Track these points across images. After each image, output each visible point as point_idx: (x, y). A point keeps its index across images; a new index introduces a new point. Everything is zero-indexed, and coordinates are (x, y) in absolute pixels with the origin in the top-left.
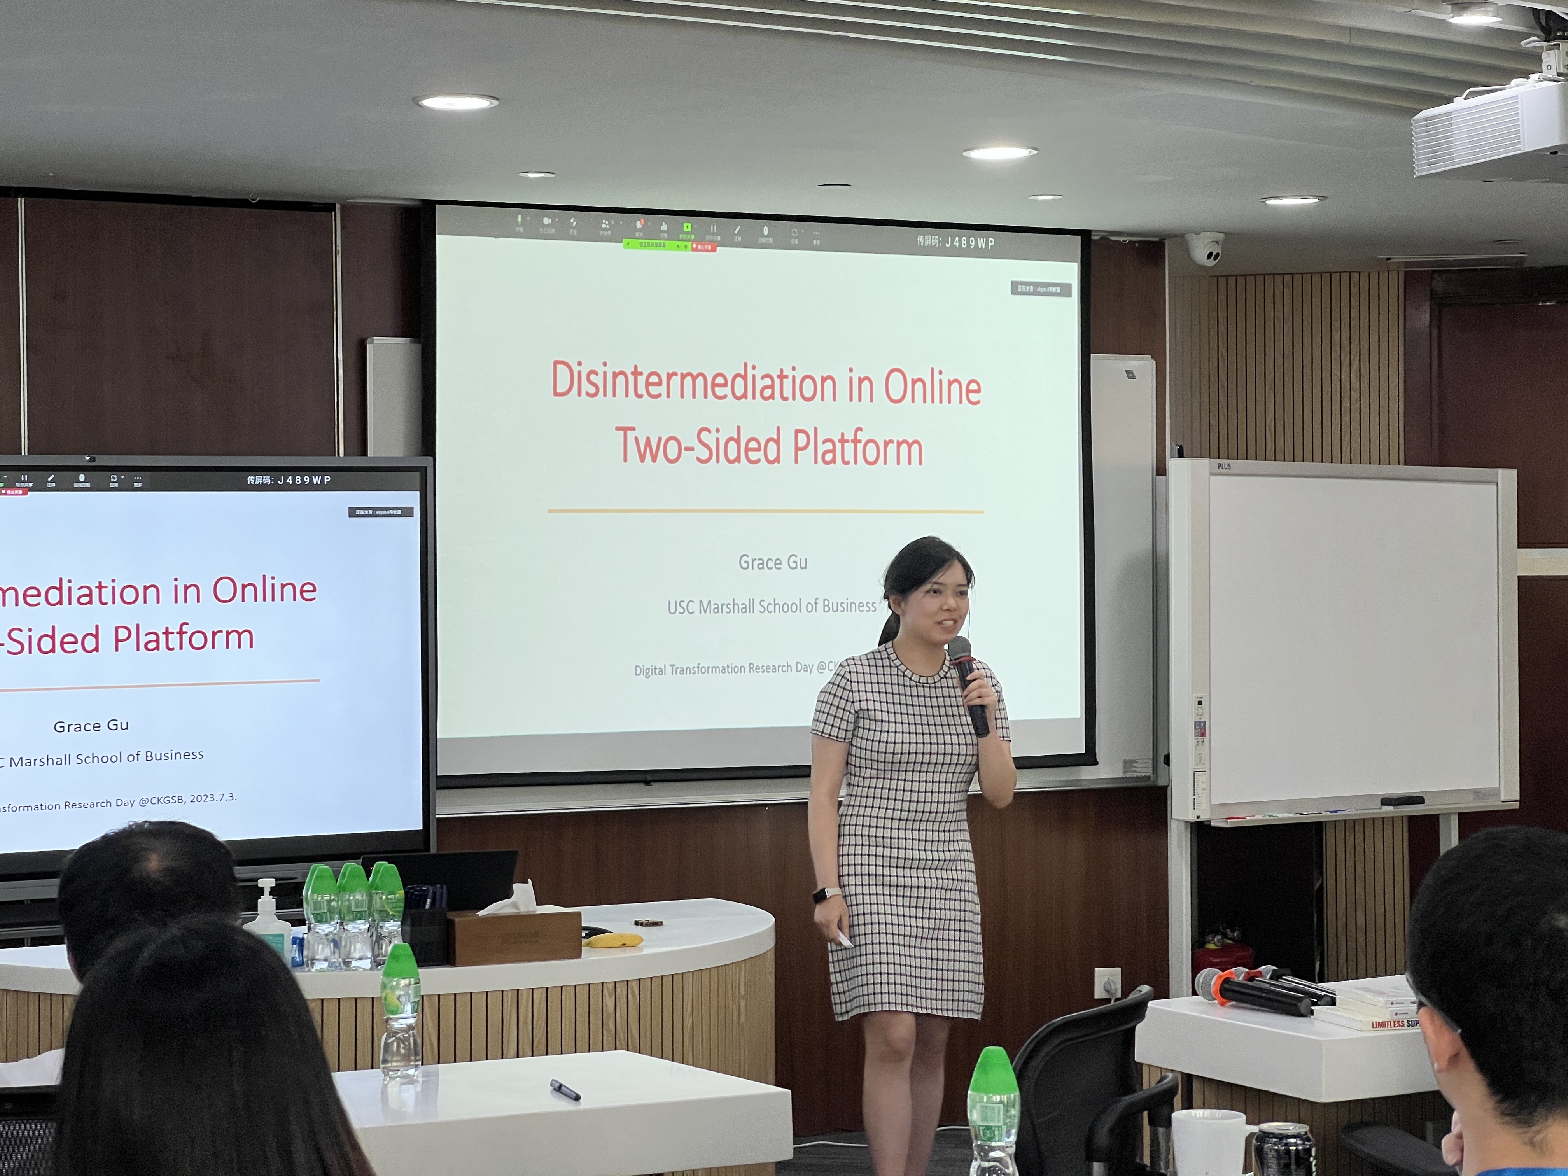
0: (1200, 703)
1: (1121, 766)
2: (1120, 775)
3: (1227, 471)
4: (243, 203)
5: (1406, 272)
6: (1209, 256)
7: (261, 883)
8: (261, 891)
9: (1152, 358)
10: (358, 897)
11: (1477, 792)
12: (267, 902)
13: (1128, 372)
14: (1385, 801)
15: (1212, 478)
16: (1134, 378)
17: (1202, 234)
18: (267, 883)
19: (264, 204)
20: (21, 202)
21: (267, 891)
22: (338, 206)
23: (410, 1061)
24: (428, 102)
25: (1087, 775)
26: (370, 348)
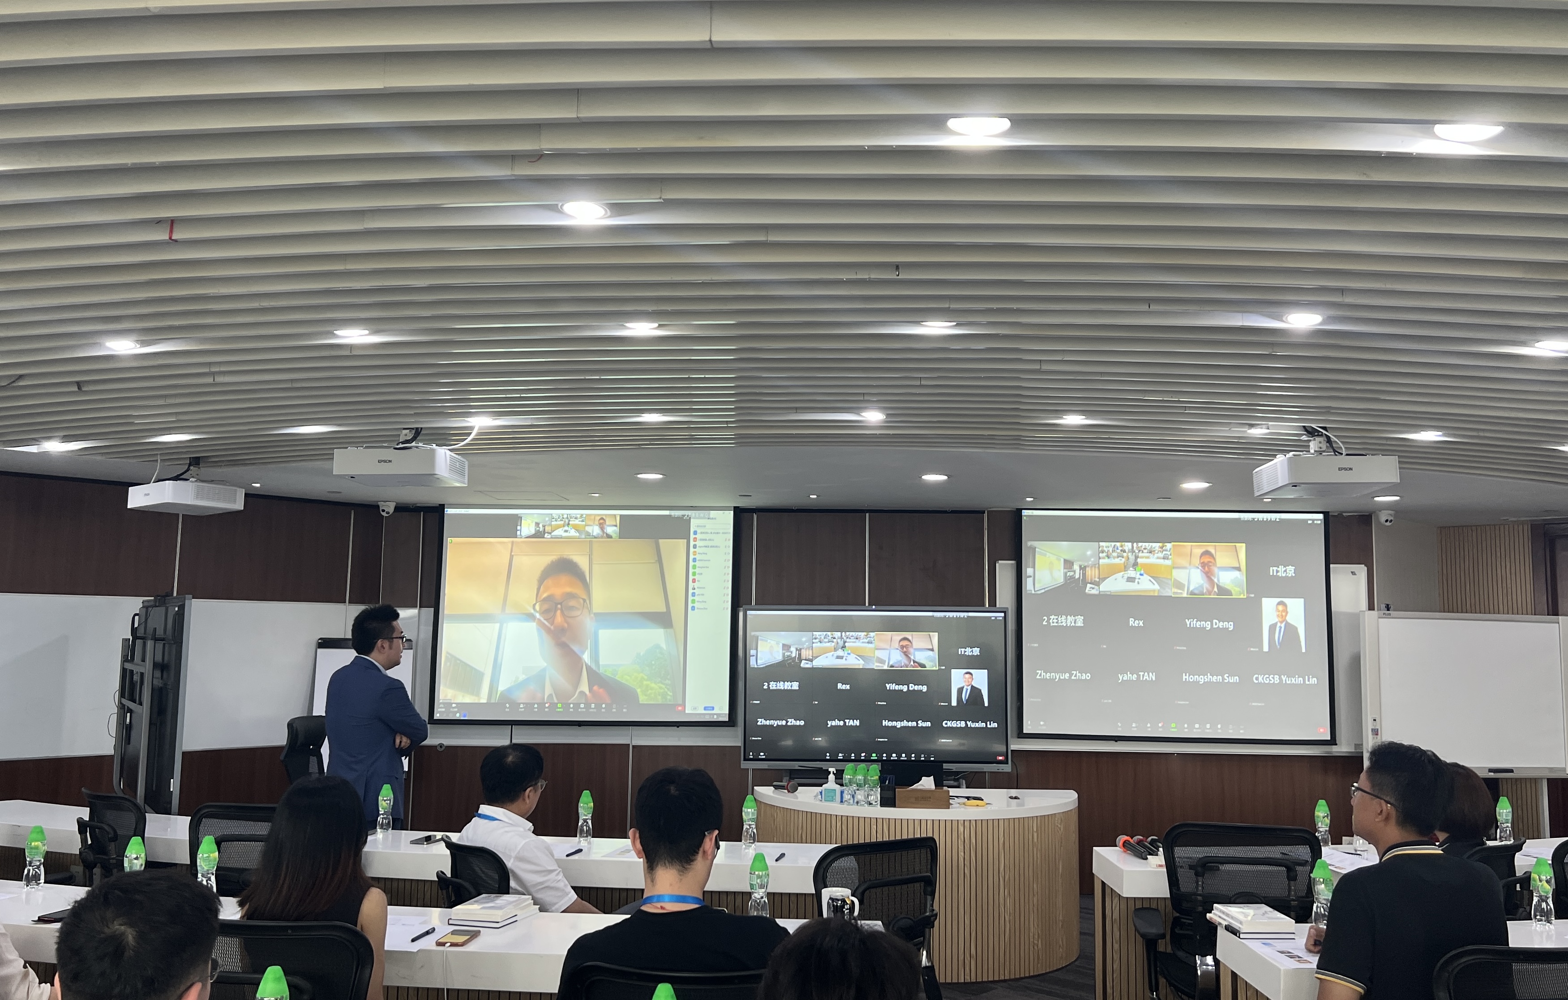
0: (1375, 720)
1: (1353, 746)
2: (1354, 751)
3: (1389, 616)
4: (945, 512)
5: (1531, 525)
6: (1387, 521)
7: (830, 769)
8: (830, 772)
9: (1365, 566)
10: (860, 778)
11: (1551, 769)
12: (831, 777)
13: (1352, 572)
14: (1491, 770)
15: (1380, 620)
16: (1355, 574)
17: (1382, 511)
18: (831, 770)
19: (953, 512)
20: (867, 515)
21: (832, 773)
22: (986, 512)
23: (747, 840)
24: (924, 477)
25: (1336, 750)
26: (997, 565)
